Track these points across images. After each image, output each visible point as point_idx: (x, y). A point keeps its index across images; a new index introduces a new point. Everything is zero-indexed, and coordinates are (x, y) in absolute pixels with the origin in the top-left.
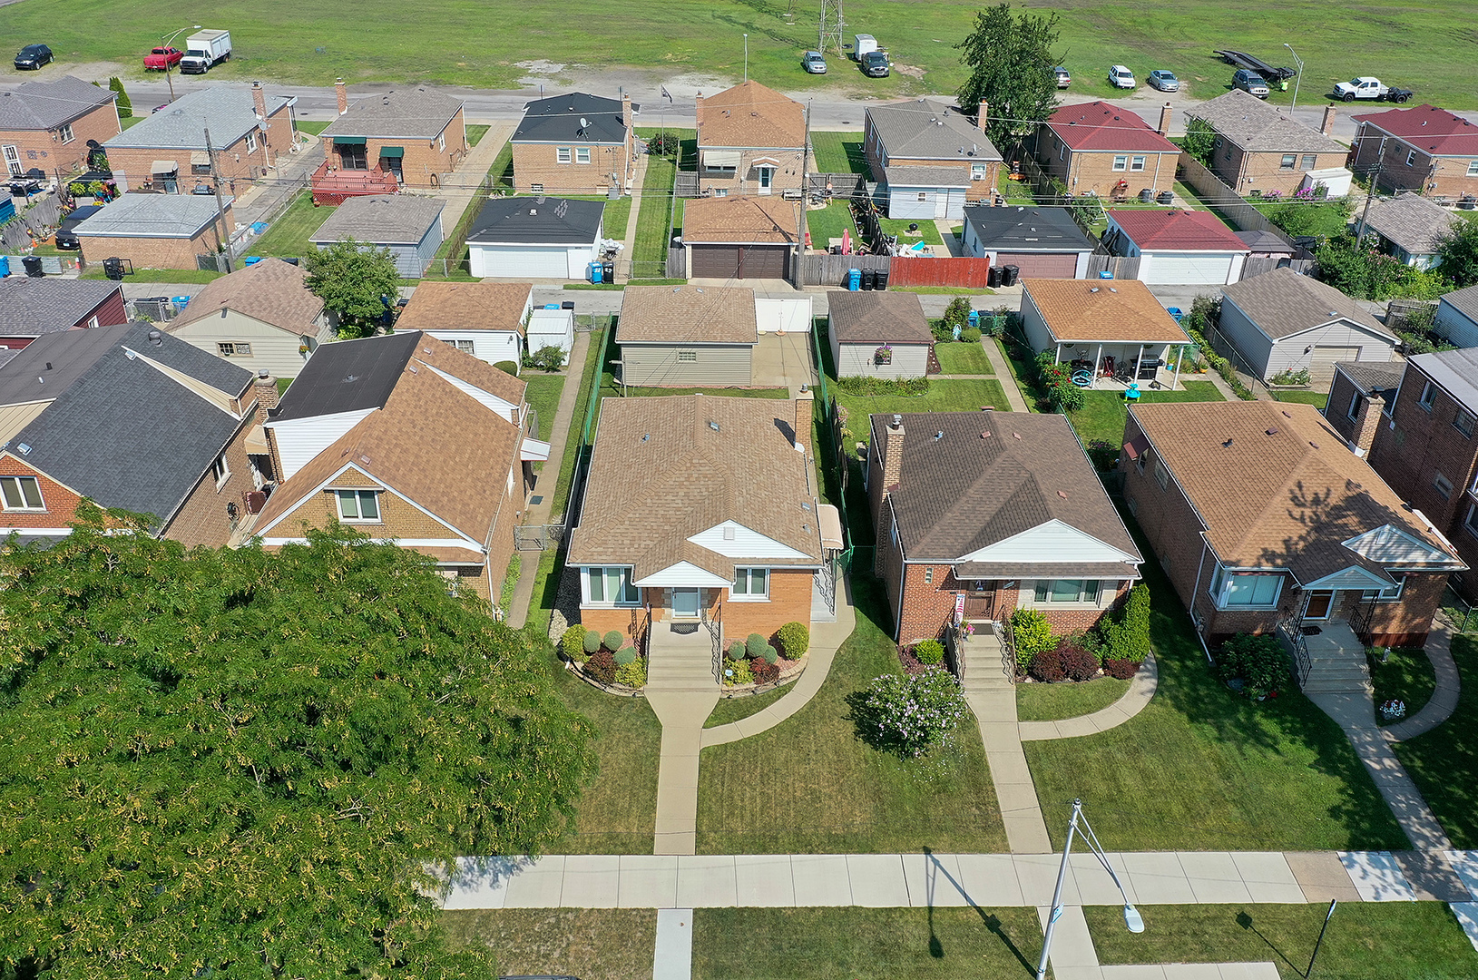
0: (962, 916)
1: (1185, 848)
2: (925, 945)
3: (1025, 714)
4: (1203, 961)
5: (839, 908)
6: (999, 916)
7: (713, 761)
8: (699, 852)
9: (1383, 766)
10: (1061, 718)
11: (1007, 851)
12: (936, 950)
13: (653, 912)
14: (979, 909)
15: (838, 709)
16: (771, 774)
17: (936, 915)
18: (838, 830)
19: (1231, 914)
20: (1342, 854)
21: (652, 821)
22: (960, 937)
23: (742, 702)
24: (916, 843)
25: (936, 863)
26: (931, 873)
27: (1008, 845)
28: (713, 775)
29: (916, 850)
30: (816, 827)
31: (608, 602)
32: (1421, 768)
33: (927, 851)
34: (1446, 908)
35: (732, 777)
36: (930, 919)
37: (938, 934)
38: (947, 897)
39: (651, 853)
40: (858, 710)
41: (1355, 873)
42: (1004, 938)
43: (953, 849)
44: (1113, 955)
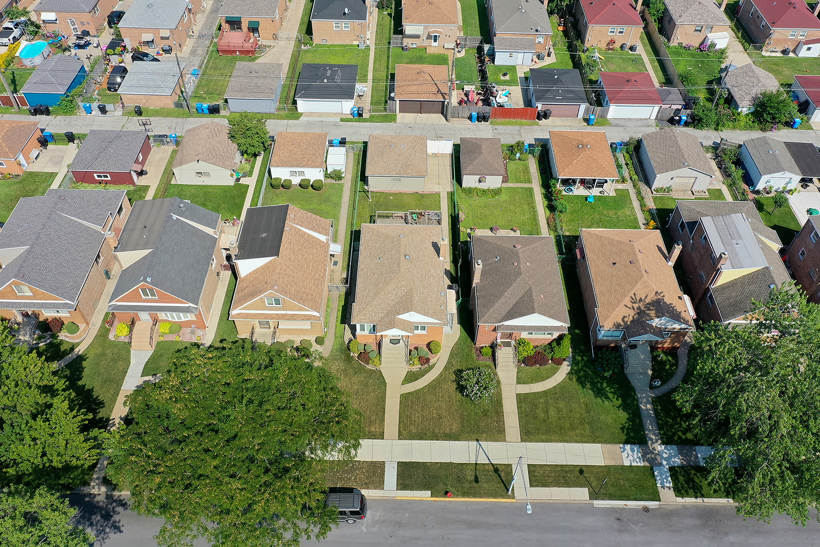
0: (486, 467)
1: (567, 441)
2: (473, 478)
3: (520, 381)
4: (564, 487)
5: (446, 463)
6: (499, 468)
7: (406, 400)
8: (400, 439)
9: (646, 407)
10: (532, 383)
11: (505, 441)
12: (477, 480)
13: (384, 462)
14: (492, 464)
15: (450, 377)
16: (425, 407)
17: (478, 466)
18: (447, 431)
19: (577, 469)
20: (621, 445)
21: (383, 426)
22: (485, 476)
23: (415, 373)
24: (474, 437)
25: (480, 445)
26: (478, 450)
27: (506, 439)
28: (405, 406)
29: (474, 440)
30: (440, 430)
31: (366, 332)
32: (660, 409)
33: (477, 440)
34: (652, 469)
35: (411, 407)
36: (476, 468)
37: (478, 474)
38: (483, 460)
39: (383, 439)
40: (458, 377)
41: (625, 455)
42: (499, 476)
43: (486, 440)
44: (534, 484)
